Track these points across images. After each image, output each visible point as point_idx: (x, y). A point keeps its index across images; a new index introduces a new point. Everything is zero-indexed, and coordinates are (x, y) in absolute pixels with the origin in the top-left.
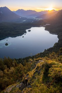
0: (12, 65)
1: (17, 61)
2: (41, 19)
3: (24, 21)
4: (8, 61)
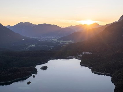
2: (71, 41)
3: (33, 45)
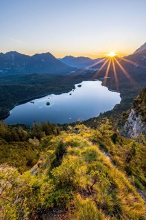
0: (52, 133)
1: (61, 127)
3: (73, 72)
4: (48, 126)
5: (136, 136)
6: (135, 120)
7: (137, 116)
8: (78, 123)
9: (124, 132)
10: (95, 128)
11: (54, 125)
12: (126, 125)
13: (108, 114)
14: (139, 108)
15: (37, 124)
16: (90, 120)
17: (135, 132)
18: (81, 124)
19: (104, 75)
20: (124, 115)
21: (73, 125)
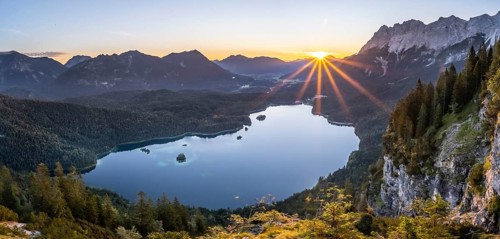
0: (183, 227)
1: (211, 217)
3: (246, 86)
4: (173, 210)
5: (409, 205)
6: (397, 176)
7: (398, 168)
8: (259, 208)
9: (383, 206)
10: (313, 214)
11: (191, 211)
12: (383, 192)
13: (338, 178)
14: (396, 150)
15: (146, 200)
16: (296, 197)
17: (404, 198)
18: (269, 209)
19: (315, 93)
20: (373, 171)
21: (245, 213)
